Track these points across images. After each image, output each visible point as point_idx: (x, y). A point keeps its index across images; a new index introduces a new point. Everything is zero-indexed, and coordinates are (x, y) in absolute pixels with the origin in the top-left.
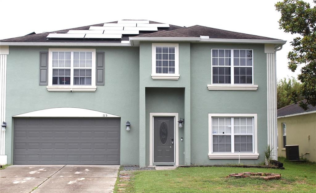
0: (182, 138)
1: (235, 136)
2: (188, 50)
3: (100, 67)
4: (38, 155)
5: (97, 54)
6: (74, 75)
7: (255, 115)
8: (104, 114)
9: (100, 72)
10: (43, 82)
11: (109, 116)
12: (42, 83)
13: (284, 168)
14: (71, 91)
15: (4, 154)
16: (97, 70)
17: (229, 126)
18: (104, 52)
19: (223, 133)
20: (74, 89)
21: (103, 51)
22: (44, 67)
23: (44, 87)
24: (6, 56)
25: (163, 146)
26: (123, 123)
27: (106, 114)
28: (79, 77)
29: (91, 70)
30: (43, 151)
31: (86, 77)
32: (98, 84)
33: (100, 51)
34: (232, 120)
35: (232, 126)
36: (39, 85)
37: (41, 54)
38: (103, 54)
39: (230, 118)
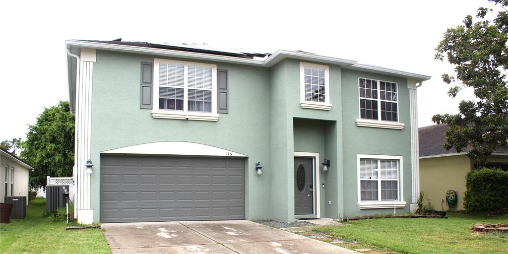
0: (323, 184)
1: (382, 181)
2: (338, 75)
3: (223, 89)
4: (137, 208)
5: (219, 72)
6: (189, 97)
7: (401, 158)
8: (228, 151)
9: (223, 95)
10: (146, 104)
11: (235, 154)
12: (144, 107)
13: (447, 218)
14: (187, 119)
15: (89, 208)
16: (219, 93)
17: (376, 170)
18: (227, 70)
19: (370, 178)
20: (190, 117)
21: (225, 68)
22: (147, 83)
23: (148, 112)
24: (92, 63)
25: (301, 194)
26: (251, 165)
27: (230, 152)
28: (195, 100)
29: (210, 92)
30: (142, 202)
31: (204, 101)
32: (221, 111)
33: (222, 68)
34: (379, 162)
35: (379, 170)
36: (139, 107)
37: (143, 65)
38: (226, 73)
39: (376, 160)
